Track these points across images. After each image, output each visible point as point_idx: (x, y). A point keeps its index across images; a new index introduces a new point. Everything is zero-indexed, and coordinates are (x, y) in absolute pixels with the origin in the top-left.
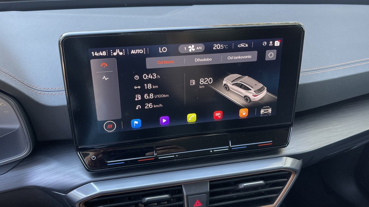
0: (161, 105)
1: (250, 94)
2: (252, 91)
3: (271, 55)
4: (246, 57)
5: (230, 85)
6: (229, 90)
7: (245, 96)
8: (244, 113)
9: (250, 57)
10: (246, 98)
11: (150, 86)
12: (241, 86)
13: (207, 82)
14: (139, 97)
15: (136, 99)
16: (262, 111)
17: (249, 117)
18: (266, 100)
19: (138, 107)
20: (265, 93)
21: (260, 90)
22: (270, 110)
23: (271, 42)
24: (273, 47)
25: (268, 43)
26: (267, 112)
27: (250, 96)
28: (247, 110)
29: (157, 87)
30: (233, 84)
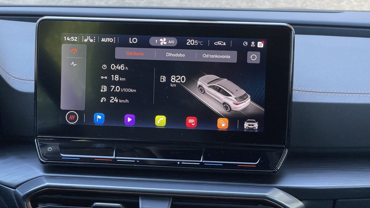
0: (127, 101)
1: (231, 101)
2: (233, 97)
3: (254, 58)
4: (224, 57)
5: (206, 87)
6: (204, 92)
7: (224, 103)
8: (223, 124)
9: (229, 57)
10: (226, 106)
11: (117, 78)
12: (219, 90)
13: (180, 80)
14: (104, 89)
15: (102, 91)
16: (246, 125)
17: (230, 130)
18: (250, 111)
19: (103, 99)
20: (248, 102)
21: (242, 98)
22: (256, 125)
23: (253, 43)
24: (256, 49)
25: (250, 44)
26: (252, 127)
27: (231, 103)
28: (227, 120)
29: (124, 79)
30: (210, 87)
